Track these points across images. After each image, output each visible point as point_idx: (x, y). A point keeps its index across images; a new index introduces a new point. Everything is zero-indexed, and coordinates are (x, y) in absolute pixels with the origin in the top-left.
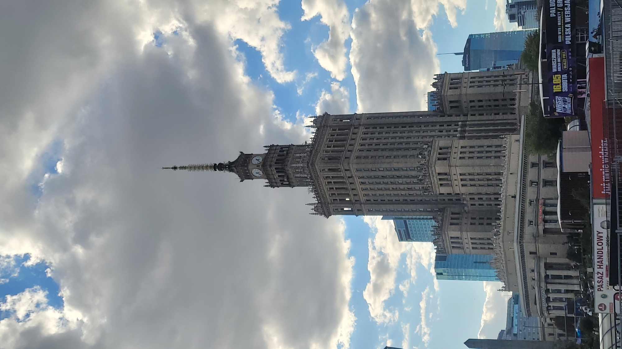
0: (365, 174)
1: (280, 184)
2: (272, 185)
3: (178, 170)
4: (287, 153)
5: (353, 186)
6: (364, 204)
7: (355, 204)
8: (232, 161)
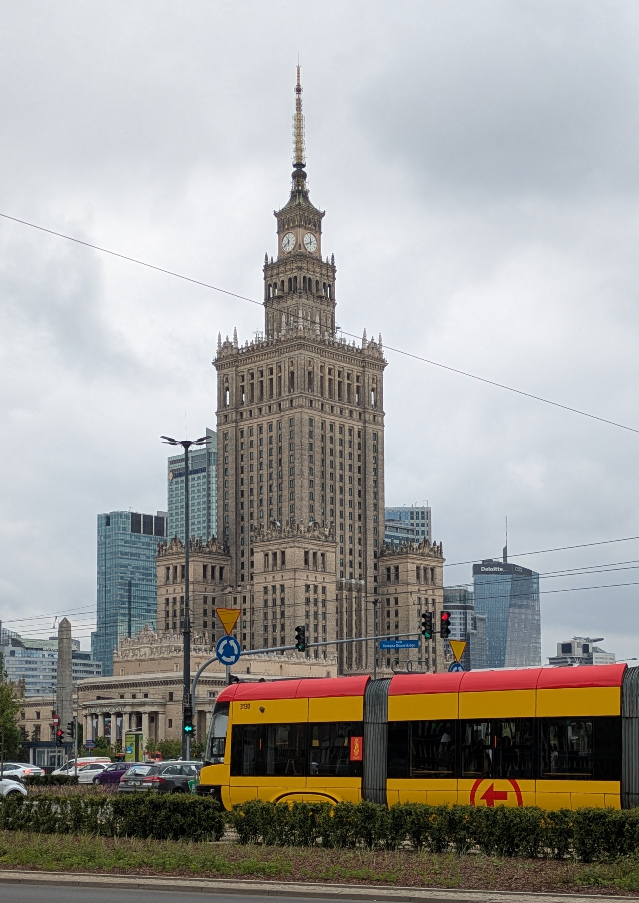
0: (285, 432)
1: (269, 283)
2: (268, 268)
3: (295, 96)
4: (320, 297)
5: (265, 410)
6: (236, 427)
7: (237, 412)
8: (309, 195)
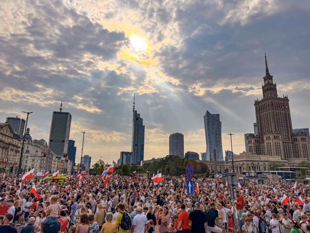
2: (263, 87)
3: (265, 58)
4: (274, 90)
8: (270, 74)
